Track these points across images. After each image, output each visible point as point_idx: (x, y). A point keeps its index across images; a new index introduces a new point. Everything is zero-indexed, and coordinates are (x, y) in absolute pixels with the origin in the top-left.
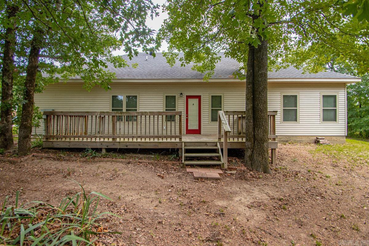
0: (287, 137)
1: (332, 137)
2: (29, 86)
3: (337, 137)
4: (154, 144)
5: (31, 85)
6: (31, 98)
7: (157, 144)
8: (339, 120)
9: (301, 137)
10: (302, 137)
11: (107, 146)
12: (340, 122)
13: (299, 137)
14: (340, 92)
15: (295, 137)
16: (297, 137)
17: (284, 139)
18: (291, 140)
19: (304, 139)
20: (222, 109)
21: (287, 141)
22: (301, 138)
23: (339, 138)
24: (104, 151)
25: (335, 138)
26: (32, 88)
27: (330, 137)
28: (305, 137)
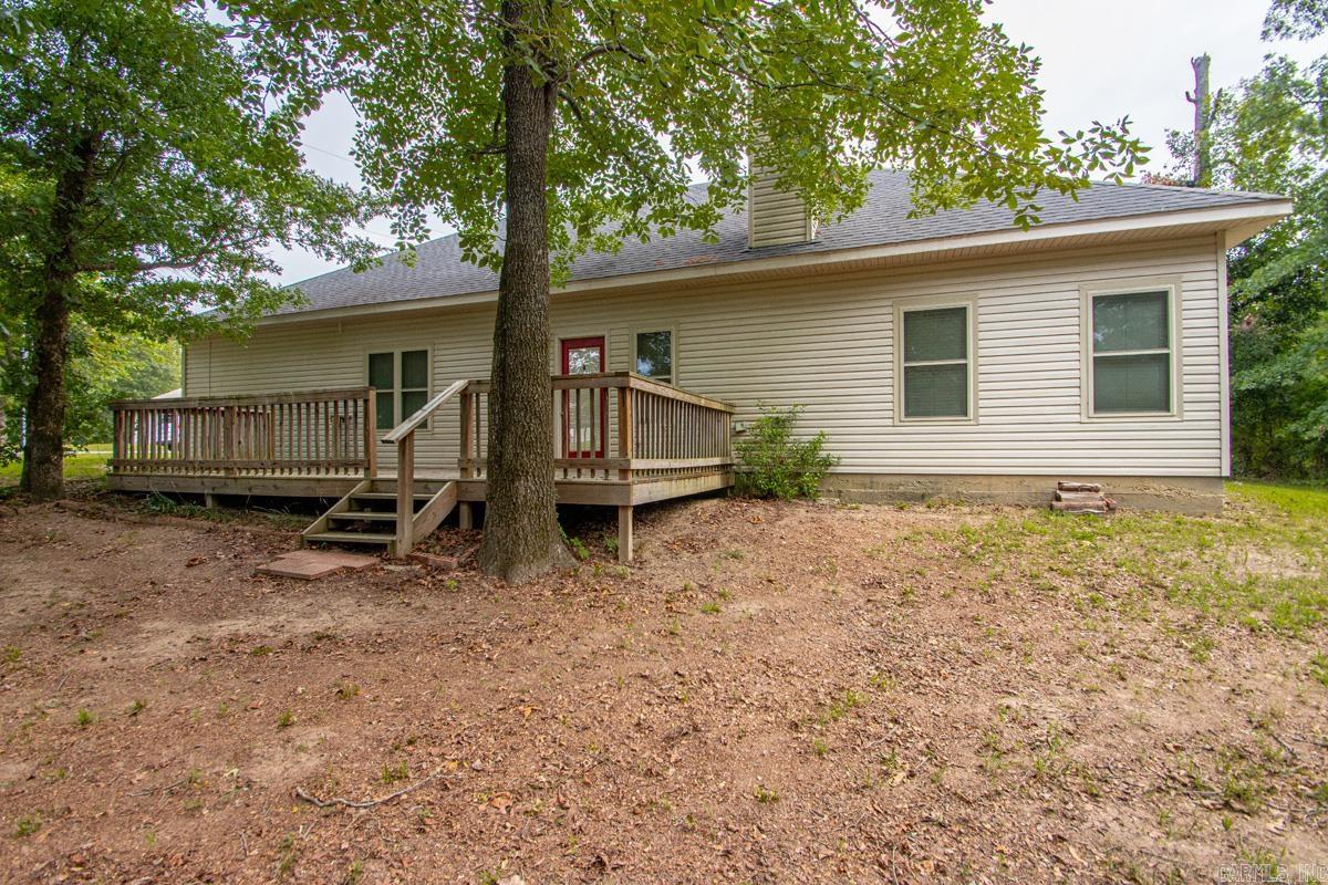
0: (922, 480)
1: (1147, 482)
2: (48, 343)
3: (1175, 482)
4: (305, 484)
5: (50, 339)
6: (51, 370)
7: (312, 484)
8: (1187, 407)
9: (985, 481)
10: (994, 480)
11: (213, 489)
12: (1187, 416)
13: (980, 479)
14: (1186, 277)
15: (960, 480)
16: (970, 480)
17: (910, 489)
18: (939, 491)
19: (1000, 489)
20: (674, 381)
21: (923, 496)
22: (989, 485)
23: (1185, 488)
24: (209, 502)
25: (1162, 488)
26: (55, 346)
27: (1135, 483)
28: (1005, 479)
